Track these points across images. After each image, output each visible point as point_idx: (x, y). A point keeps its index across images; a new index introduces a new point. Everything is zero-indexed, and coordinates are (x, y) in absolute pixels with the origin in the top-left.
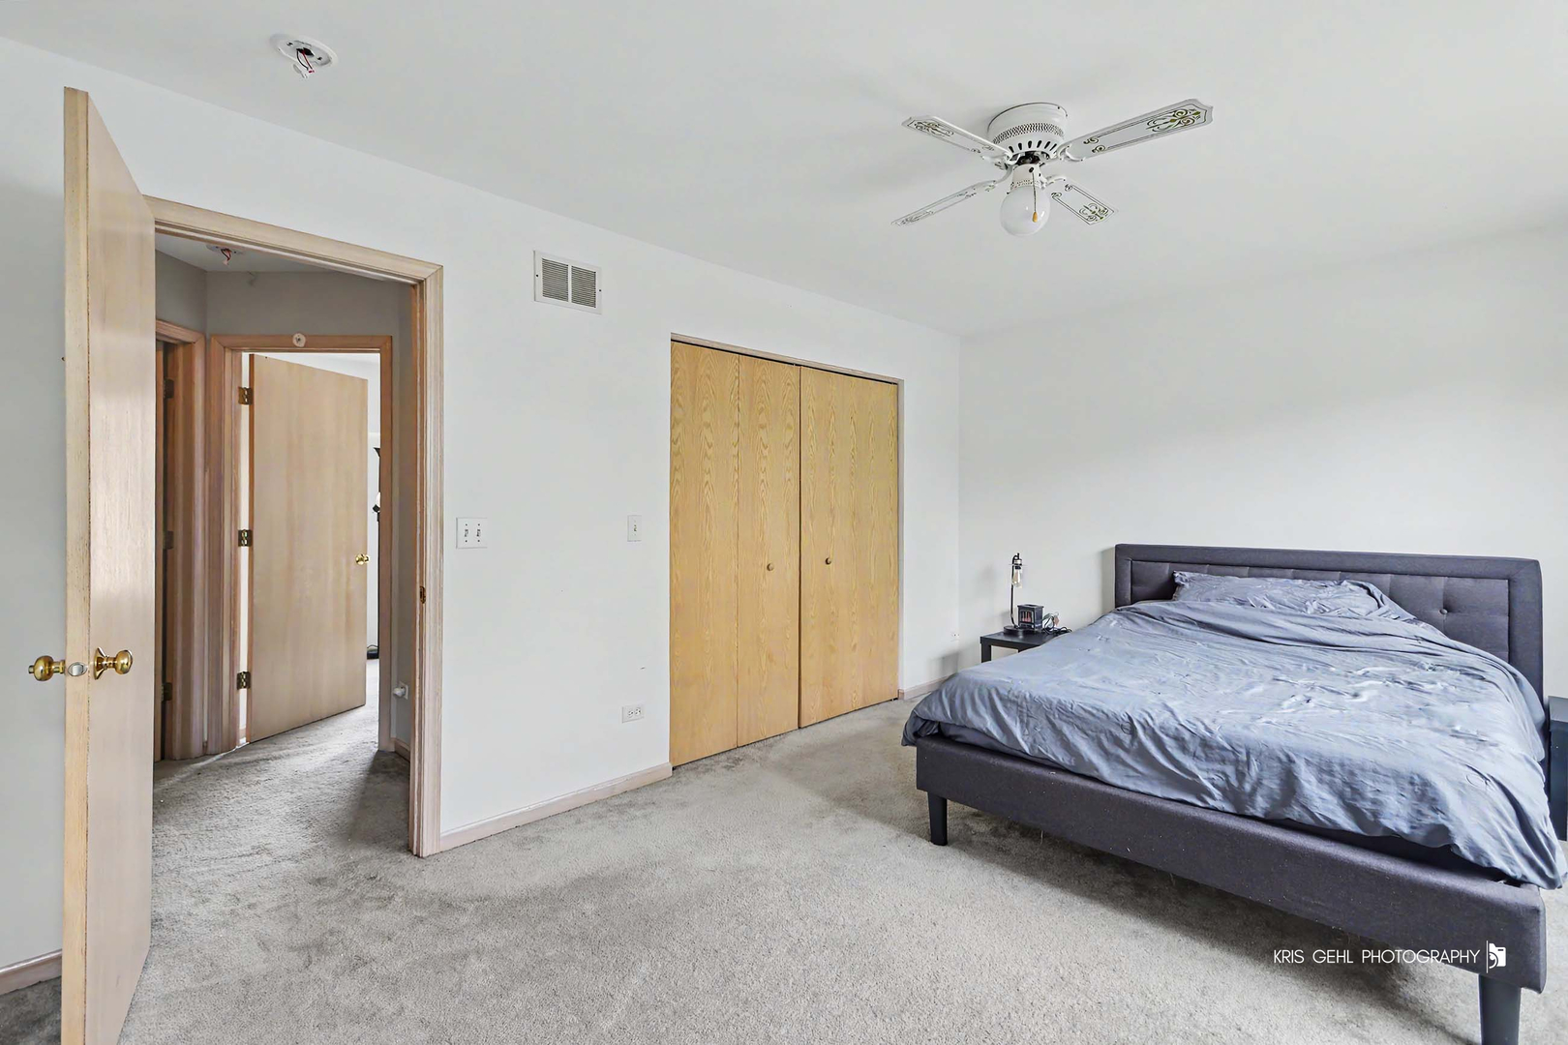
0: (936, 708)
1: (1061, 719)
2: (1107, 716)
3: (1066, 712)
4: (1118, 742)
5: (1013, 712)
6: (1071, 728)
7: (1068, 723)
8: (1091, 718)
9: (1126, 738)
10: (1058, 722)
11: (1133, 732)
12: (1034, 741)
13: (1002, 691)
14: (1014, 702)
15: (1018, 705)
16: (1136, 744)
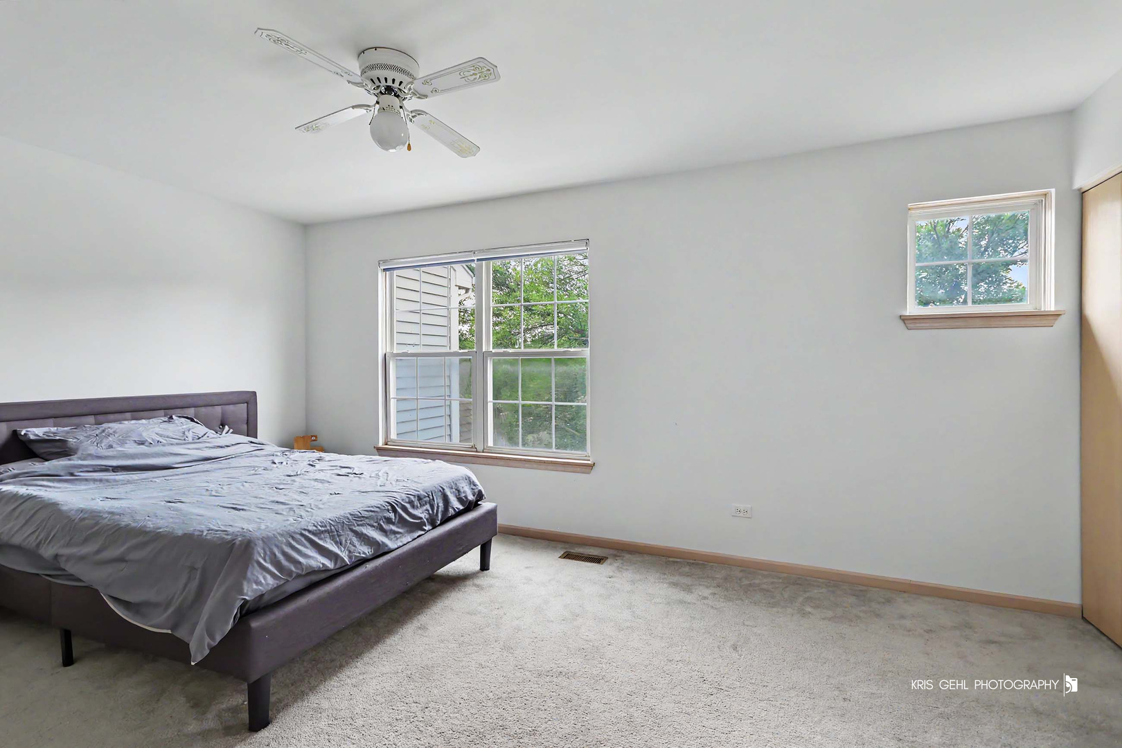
0: (265, 578)
1: (358, 525)
2: (378, 507)
3: (359, 518)
4: (389, 521)
5: (328, 540)
6: (365, 527)
7: (362, 525)
8: (373, 514)
9: (392, 515)
10: (357, 528)
11: (395, 511)
12: (350, 552)
13: (311, 528)
14: (325, 531)
15: (328, 532)
16: (397, 516)
